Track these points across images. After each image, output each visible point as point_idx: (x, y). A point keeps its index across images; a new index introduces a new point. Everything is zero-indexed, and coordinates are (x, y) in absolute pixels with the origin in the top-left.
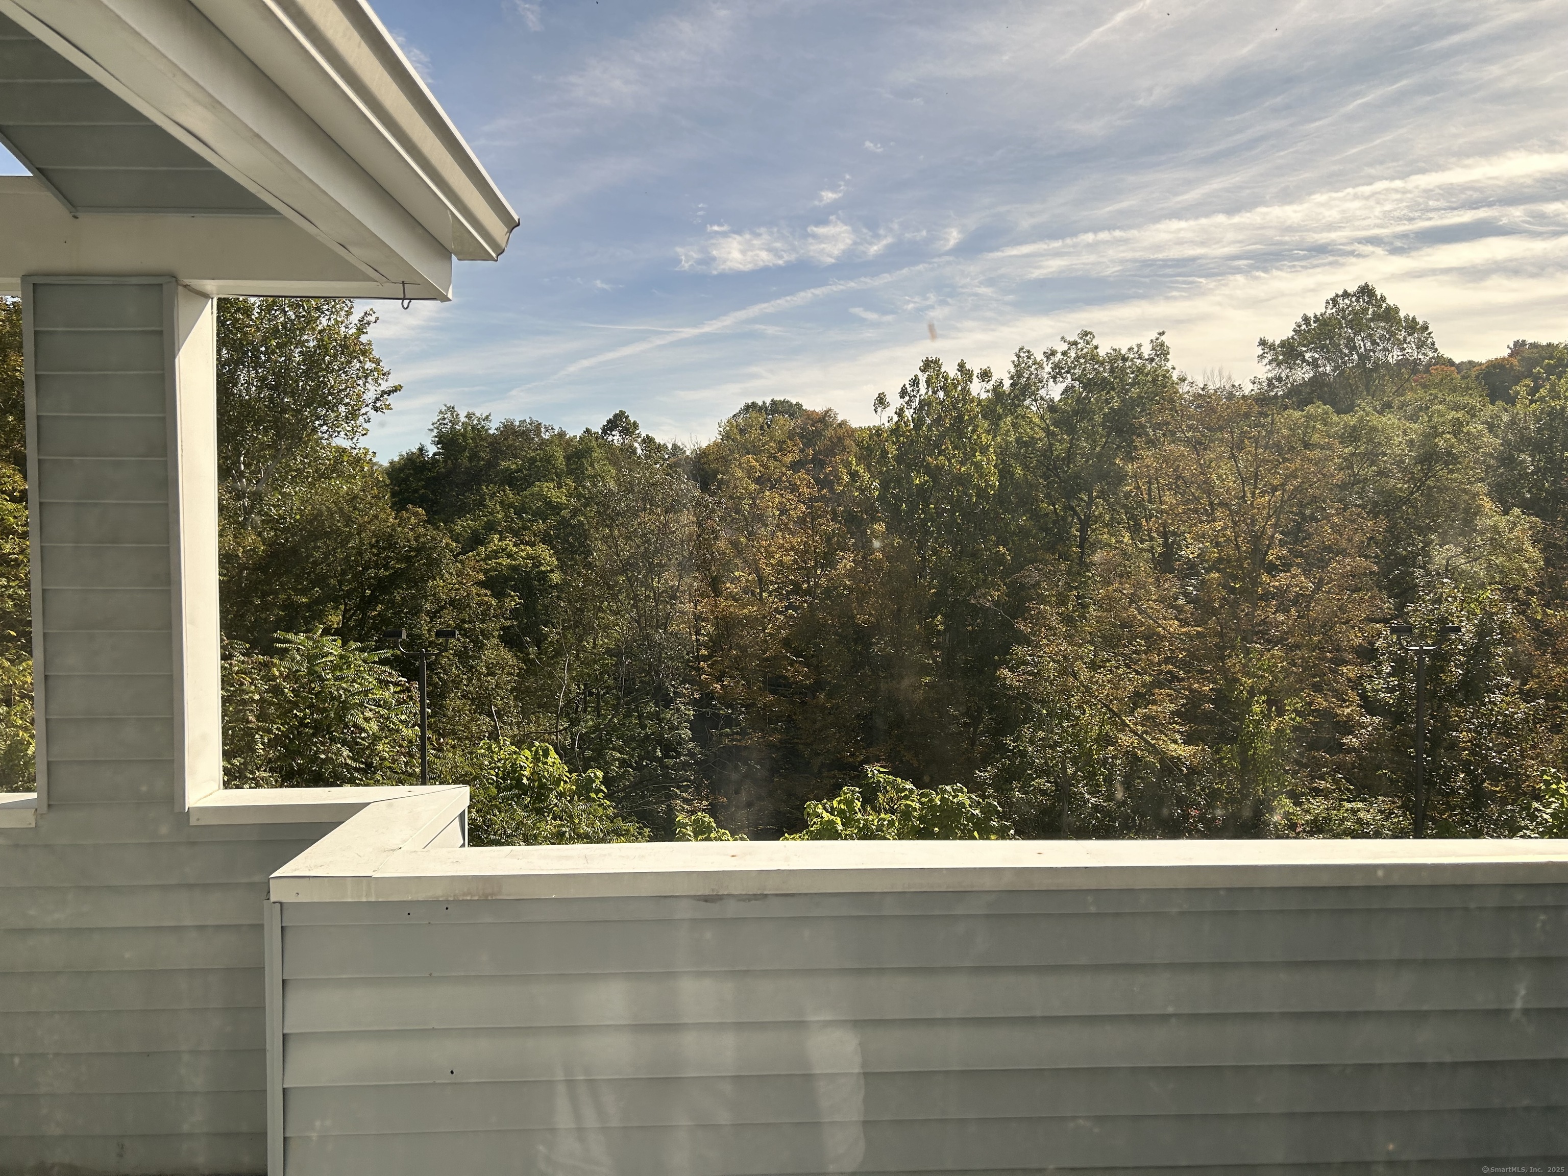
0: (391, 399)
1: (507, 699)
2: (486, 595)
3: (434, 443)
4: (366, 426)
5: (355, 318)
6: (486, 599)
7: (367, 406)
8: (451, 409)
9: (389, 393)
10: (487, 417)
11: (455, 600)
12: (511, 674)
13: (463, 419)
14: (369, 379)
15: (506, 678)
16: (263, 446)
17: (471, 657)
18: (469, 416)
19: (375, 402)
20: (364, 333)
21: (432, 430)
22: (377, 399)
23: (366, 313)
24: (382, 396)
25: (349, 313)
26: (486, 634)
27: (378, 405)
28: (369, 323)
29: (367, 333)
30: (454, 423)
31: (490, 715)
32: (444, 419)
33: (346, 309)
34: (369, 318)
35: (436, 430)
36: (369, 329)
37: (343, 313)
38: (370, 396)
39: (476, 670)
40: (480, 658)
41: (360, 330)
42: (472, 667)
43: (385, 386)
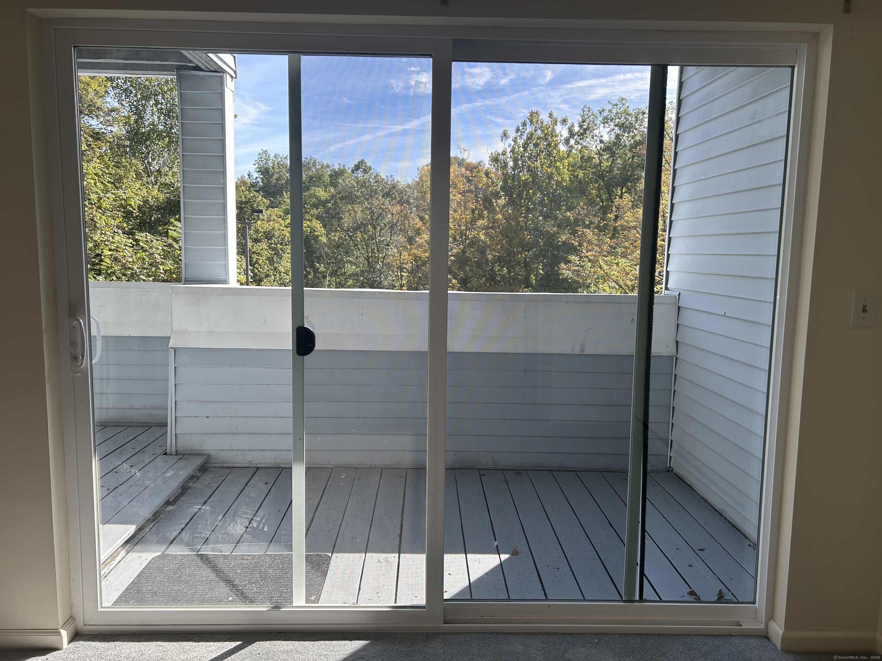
3: (256, 171)
8: (266, 152)
13: (272, 157)
18: (276, 156)
30: (267, 160)
32: (262, 158)
35: (257, 165)
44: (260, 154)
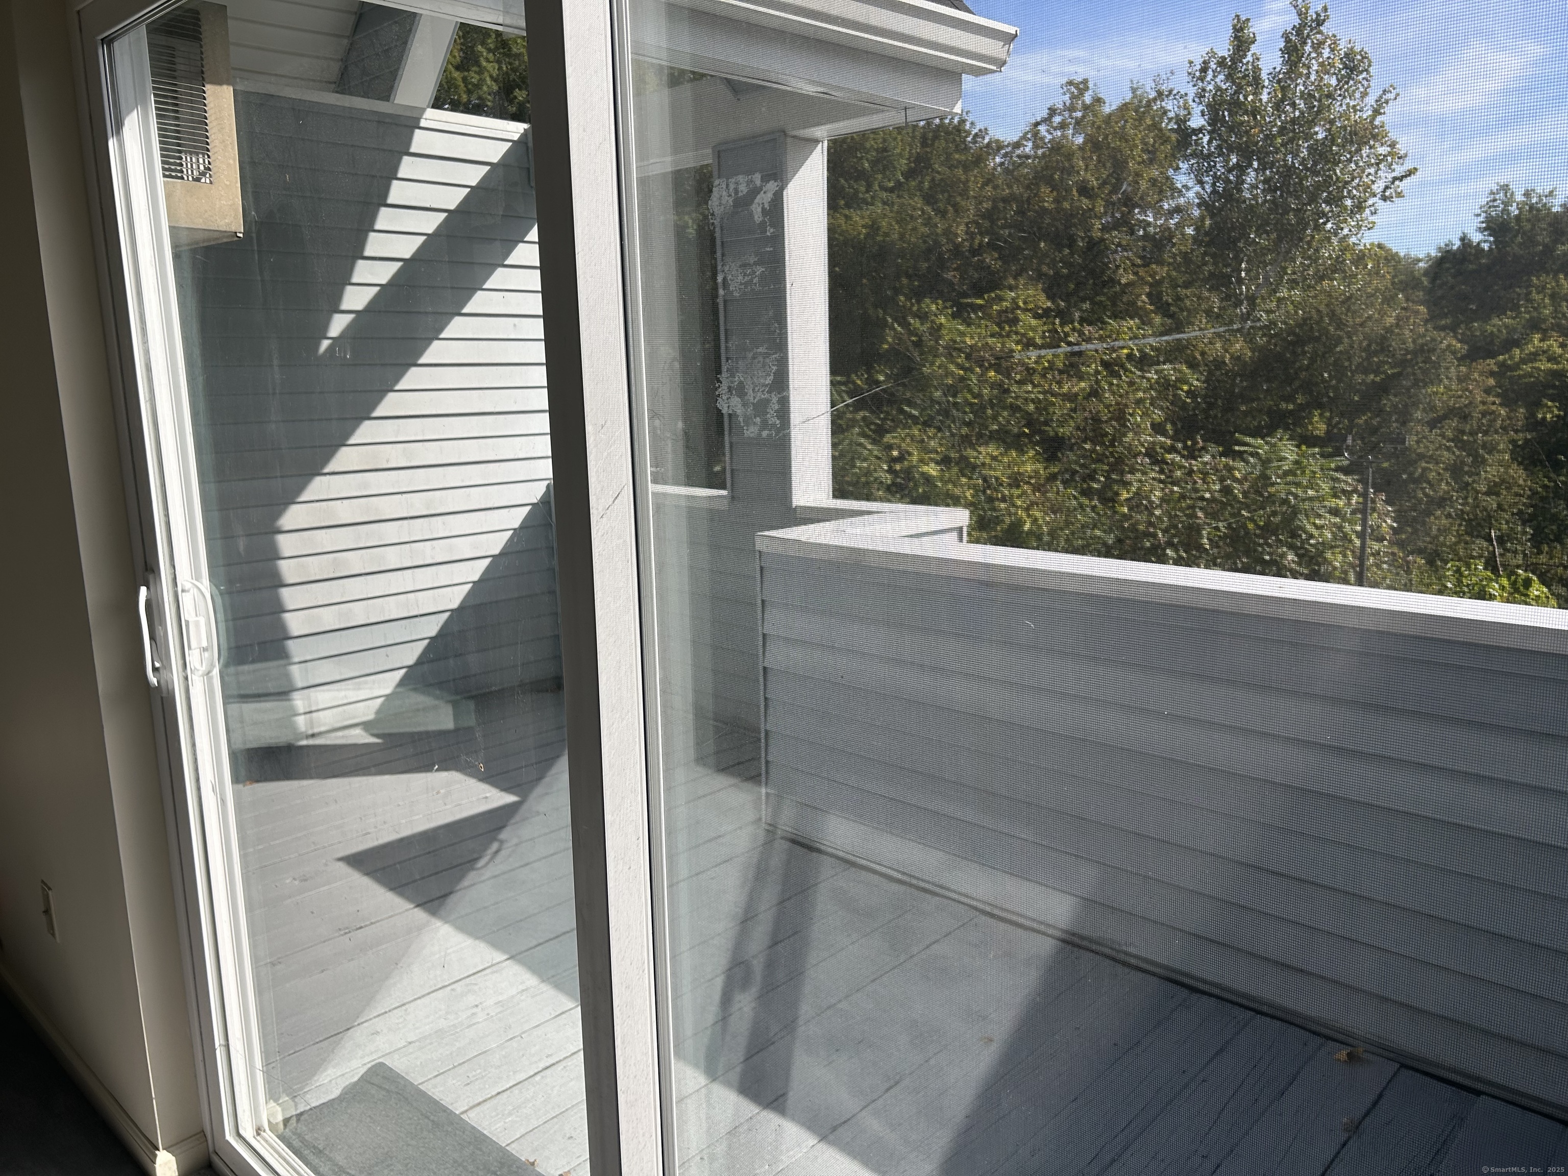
0: (1402, 185)
1: (1514, 523)
2: (1494, 403)
3: (1481, 230)
4: (1371, 219)
5: (1371, 100)
6: (1494, 408)
7: (1375, 196)
8: (1505, 188)
9: (1401, 179)
10: (1551, 192)
11: (1454, 408)
12: (1521, 495)
13: (1519, 197)
14: (1381, 166)
15: (1511, 499)
16: (1265, 250)
17: (1467, 473)
18: (1527, 194)
19: (1384, 191)
20: (1380, 114)
21: (1480, 215)
22: (1387, 188)
23: (1384, 91)
24: (1393, 183)
25: (1364, 95)
26: (1491, 449)
27: (1387, 194)
28: (1387, 102)
29: (1384, 113)
30: (1507, 204)
31: (1489, 539)
32: (1495, 200)
33: (1362, 90)
34: (1391, 96)
35: (1483, 215)
36: (1387, 109)
37: (1357, 95)
38: (1378, 187)
39: (1473, 488)
40: (1478, 474)
41: (1377, 112)
42: (1467, 484)
43: (1399, 170)
44: (1492, 193)
